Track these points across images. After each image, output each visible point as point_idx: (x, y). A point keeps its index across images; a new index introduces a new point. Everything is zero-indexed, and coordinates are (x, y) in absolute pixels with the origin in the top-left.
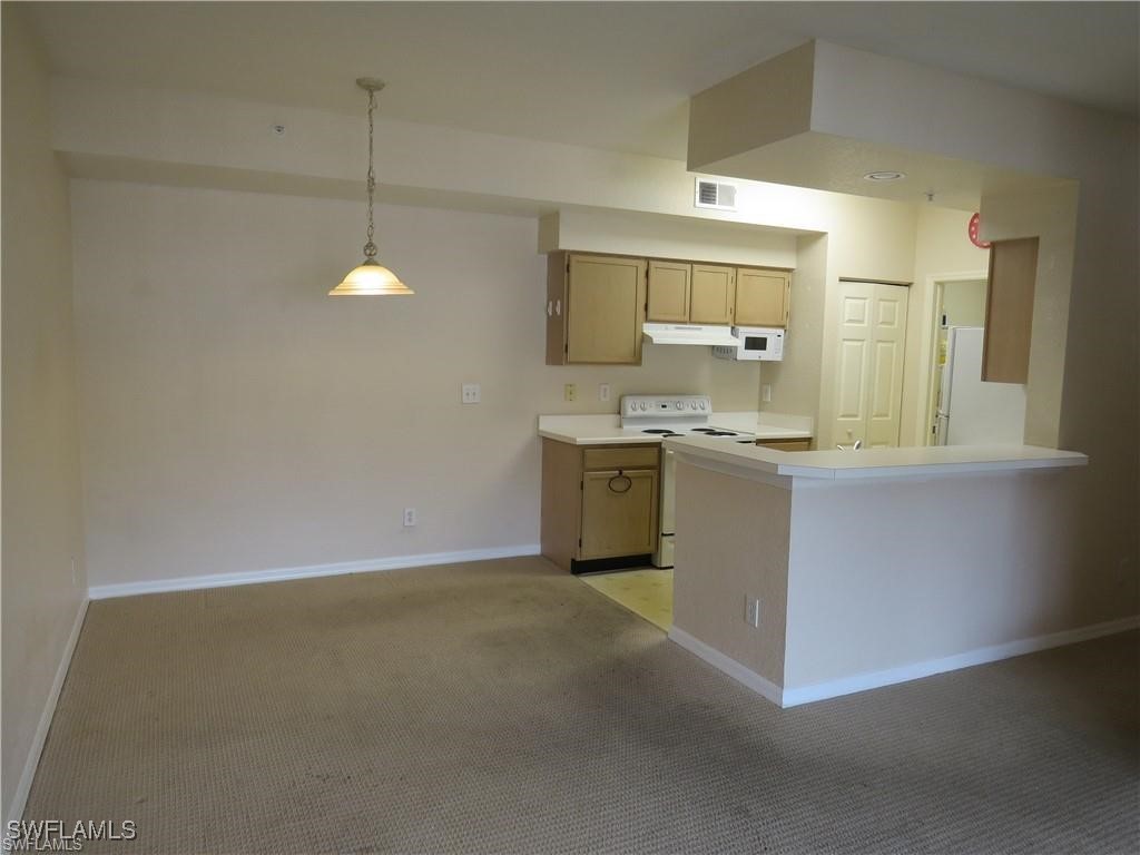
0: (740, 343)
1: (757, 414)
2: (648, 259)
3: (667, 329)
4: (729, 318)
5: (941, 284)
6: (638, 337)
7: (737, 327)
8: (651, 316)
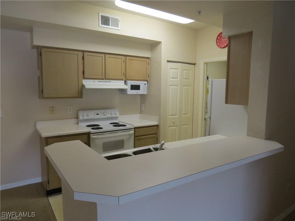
0: (128, 87)
1: (139, 115)
2: (83, 51)
3: (94, 82)
4: (123, 77)
5: (206, 63)
6: (80, 85)
7: (127, 81)
8: (86, 76)
